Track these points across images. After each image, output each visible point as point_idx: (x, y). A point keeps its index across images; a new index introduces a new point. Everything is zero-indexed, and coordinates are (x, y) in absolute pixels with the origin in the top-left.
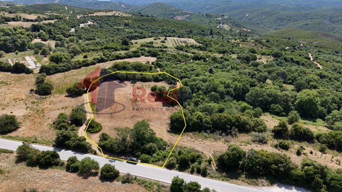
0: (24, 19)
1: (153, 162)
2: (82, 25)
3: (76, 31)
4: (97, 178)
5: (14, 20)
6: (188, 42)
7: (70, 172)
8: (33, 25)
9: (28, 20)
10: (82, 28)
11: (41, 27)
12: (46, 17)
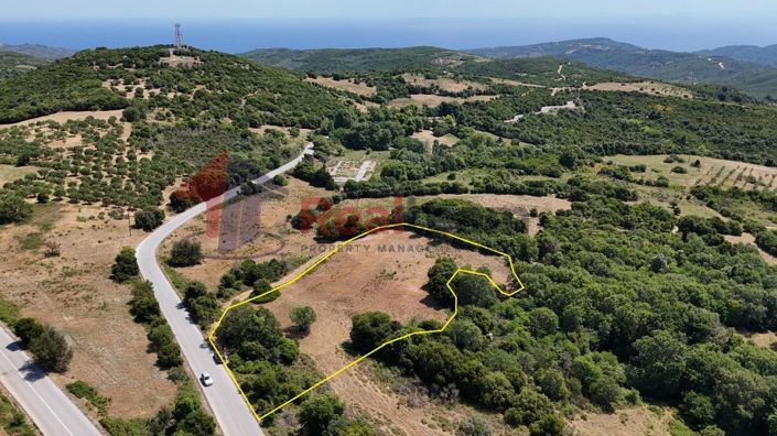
0: (441, 91)
4: (157, 358)
5: (424, 91)
6: (767, 180)
7: (149, 338)
9: (446, 94)
10: (541, 116)
11: (455, 108)
12: (482, 88)
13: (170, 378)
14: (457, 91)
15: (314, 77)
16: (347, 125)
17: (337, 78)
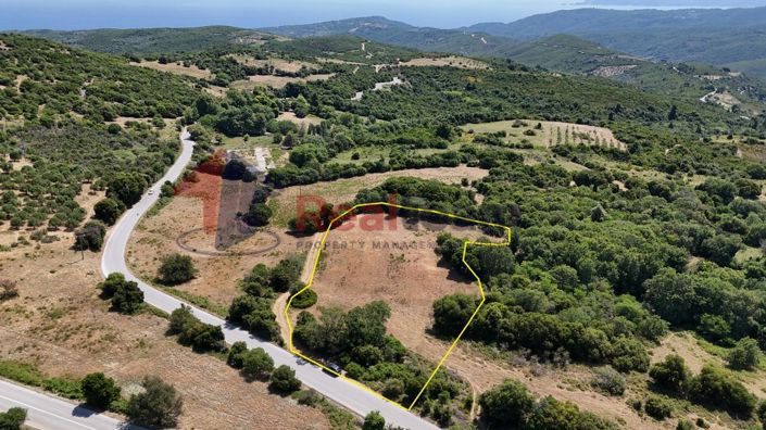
0: (277, 71)
1: (365, 379)
2: (379, 86)
3: (364, 98)
4: (266, 385)
5: (261, 72)
6: (592, 136)
7: (233, 367)
8: (289, 84)
9: (283, 74)
10: (378, 92)
11: (302, 88)
12: (316, 67)
13: (301, 402)
14: (294, 71)
15: (138, 61)
16: (213, 111)
17: (163, 61)
